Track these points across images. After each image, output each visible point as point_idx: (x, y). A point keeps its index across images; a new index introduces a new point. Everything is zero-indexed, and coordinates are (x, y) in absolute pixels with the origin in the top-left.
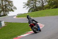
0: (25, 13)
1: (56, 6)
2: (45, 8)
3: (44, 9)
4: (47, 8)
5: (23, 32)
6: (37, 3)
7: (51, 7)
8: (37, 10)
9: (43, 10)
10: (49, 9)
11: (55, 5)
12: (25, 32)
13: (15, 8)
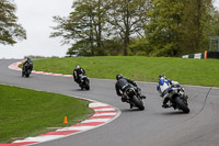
0: (54, 58)
1: (176, 48)
2: (132, 50)
3: (129, 52)
4: (141, 49)
5: (38, 127)
6: (107, 25)
7: (155, 48)
8: (101, 54)
9: (126, 54)
10: (147, 55)
11: (171, 45)
12: (46, 126)
13: (22, 33)
